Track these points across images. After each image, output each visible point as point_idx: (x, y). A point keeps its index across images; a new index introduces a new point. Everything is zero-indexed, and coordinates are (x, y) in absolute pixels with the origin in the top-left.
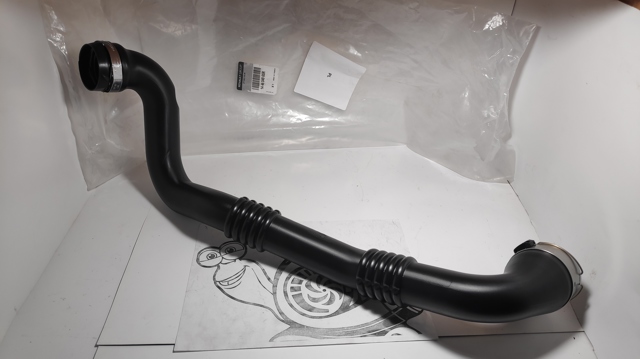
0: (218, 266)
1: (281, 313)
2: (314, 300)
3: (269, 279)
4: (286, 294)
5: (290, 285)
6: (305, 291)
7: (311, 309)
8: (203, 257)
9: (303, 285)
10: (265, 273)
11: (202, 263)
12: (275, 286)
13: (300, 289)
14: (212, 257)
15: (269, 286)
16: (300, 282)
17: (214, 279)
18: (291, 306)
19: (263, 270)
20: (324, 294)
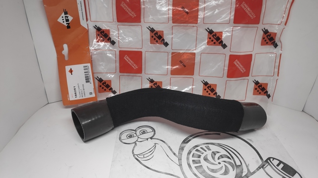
3: (174, 154)
5: (191, 159)
8: (124, 136)
9: (202, 159)
10: (171, 150)
11: (124, 141)
12: (180, 159)
13: (199, 162)
14: (131, 136)
15: (176, 159)
16: (199, 156)
17: (133, 153)
19: (169, 147)
20: (220, 166)
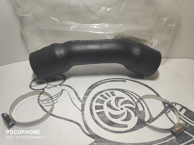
3: (79, 98)
10: (77, 95)
11: (33, 87)
12: (83, 106)
13: (102, 107)
17: (38, 99)
20: (122, 112)
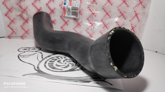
0: (25, 52)
1: (38, 68)
2: (58, 66)
4: (46, 62)
6: (56, 62)
7: (54, 68)
18: (45, 66)
